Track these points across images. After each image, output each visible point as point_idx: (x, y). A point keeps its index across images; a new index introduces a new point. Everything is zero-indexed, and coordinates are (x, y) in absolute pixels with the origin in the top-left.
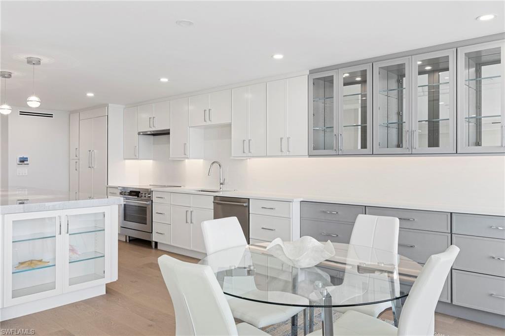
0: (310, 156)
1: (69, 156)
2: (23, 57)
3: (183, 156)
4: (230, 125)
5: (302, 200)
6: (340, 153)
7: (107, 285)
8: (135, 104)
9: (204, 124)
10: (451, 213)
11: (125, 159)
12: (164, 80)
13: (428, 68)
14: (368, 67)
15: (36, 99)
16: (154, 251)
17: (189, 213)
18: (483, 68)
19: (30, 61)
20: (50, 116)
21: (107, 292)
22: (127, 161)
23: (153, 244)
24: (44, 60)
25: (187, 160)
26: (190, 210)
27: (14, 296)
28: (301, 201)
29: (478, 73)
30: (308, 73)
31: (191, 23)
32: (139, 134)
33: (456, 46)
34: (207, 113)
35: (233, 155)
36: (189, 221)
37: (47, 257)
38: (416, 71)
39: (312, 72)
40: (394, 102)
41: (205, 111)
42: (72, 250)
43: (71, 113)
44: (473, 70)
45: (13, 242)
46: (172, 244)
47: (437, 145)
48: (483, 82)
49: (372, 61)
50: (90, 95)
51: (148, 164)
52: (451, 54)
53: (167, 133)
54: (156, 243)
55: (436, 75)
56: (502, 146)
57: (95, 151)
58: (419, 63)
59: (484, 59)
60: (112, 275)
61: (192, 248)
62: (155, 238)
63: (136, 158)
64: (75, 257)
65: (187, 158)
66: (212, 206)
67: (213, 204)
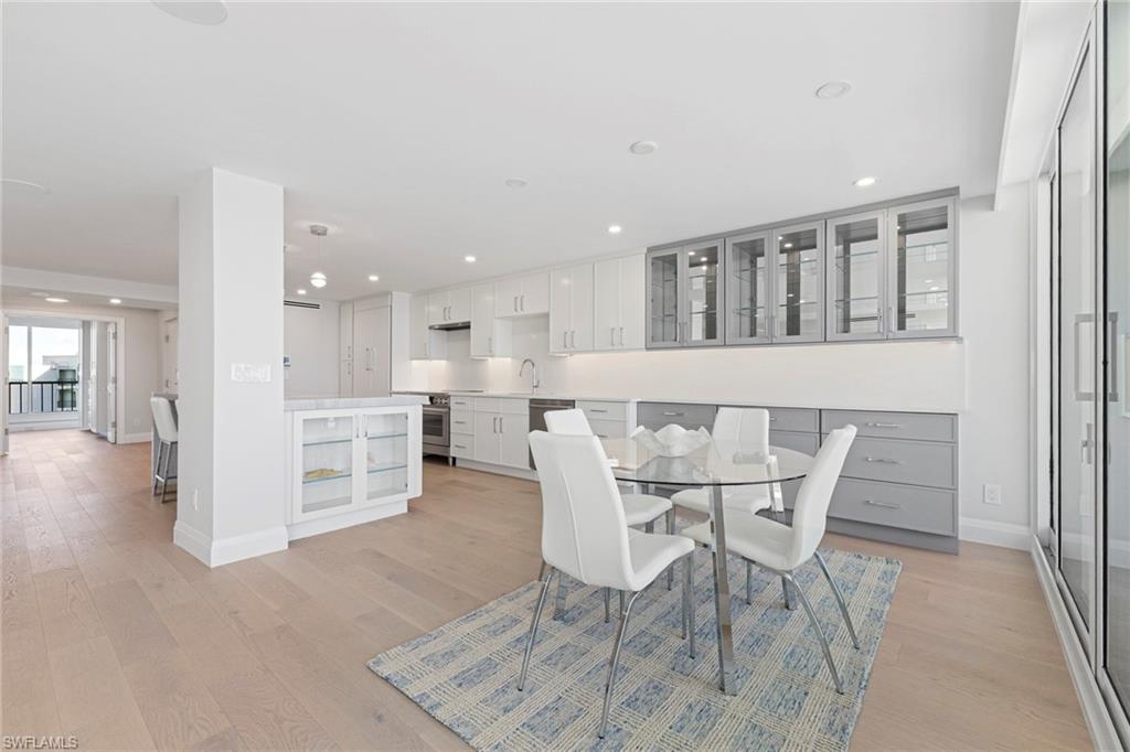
0: (648, 349)
1: (340, 356)
2: (306, 225)
3: (488, 353)
4: (547, 316)
5: (640, 400)
6: (685, 345)
7: (409, 501)
8: (425, 292)
9: (515, 313)
10: (820, 410)
11: (412, 359)
12: (470, 259)
13: (788, 245)
14: (718, 243)
15: (323, 276)
16: (451, 468)
17: (498, 421)
18: (852, 245)
19: (314, 231)
20: (317, 307)
21: (409, 510)
22: (415, 362)
23: (451, 460)
24: (332, 230)
25: (490, 359)
26: (499, 417)
27: (304, 512)
28: (638, 403)
29: (847, 250)
30: (645, 251)
31: (523, 183)
32: (430, 328)
33: (824, 218)
34: (518, 302)
35: (551, 350)
36: (498, 430)
37: (339, 466)
38: (776, 249)
39: (650, 250)
40: (747, 286)
41: (516, 298)
42: (370, 459)
43: (342, 303)
44: (841, 247)
45: (304, 445)
46: (476, 459)
47: (798, 333)
48: (852, 259)
49: (724, 236)
50: (374, 278)
51: (441, 365)
52: (818, 226)
53: (467, 326)
54: (454, 459)
55: (796, 254)
56: (879, 332)
57: (375, 350)
58: (780, 238)
59: (853, 235)
60: (416, 490)
61: (501, 463)
62: (453, 452)
63: (426, 358)
64: (373, 466)
65: (492, 356)
66: (527, 412)
67: (528, 409)
